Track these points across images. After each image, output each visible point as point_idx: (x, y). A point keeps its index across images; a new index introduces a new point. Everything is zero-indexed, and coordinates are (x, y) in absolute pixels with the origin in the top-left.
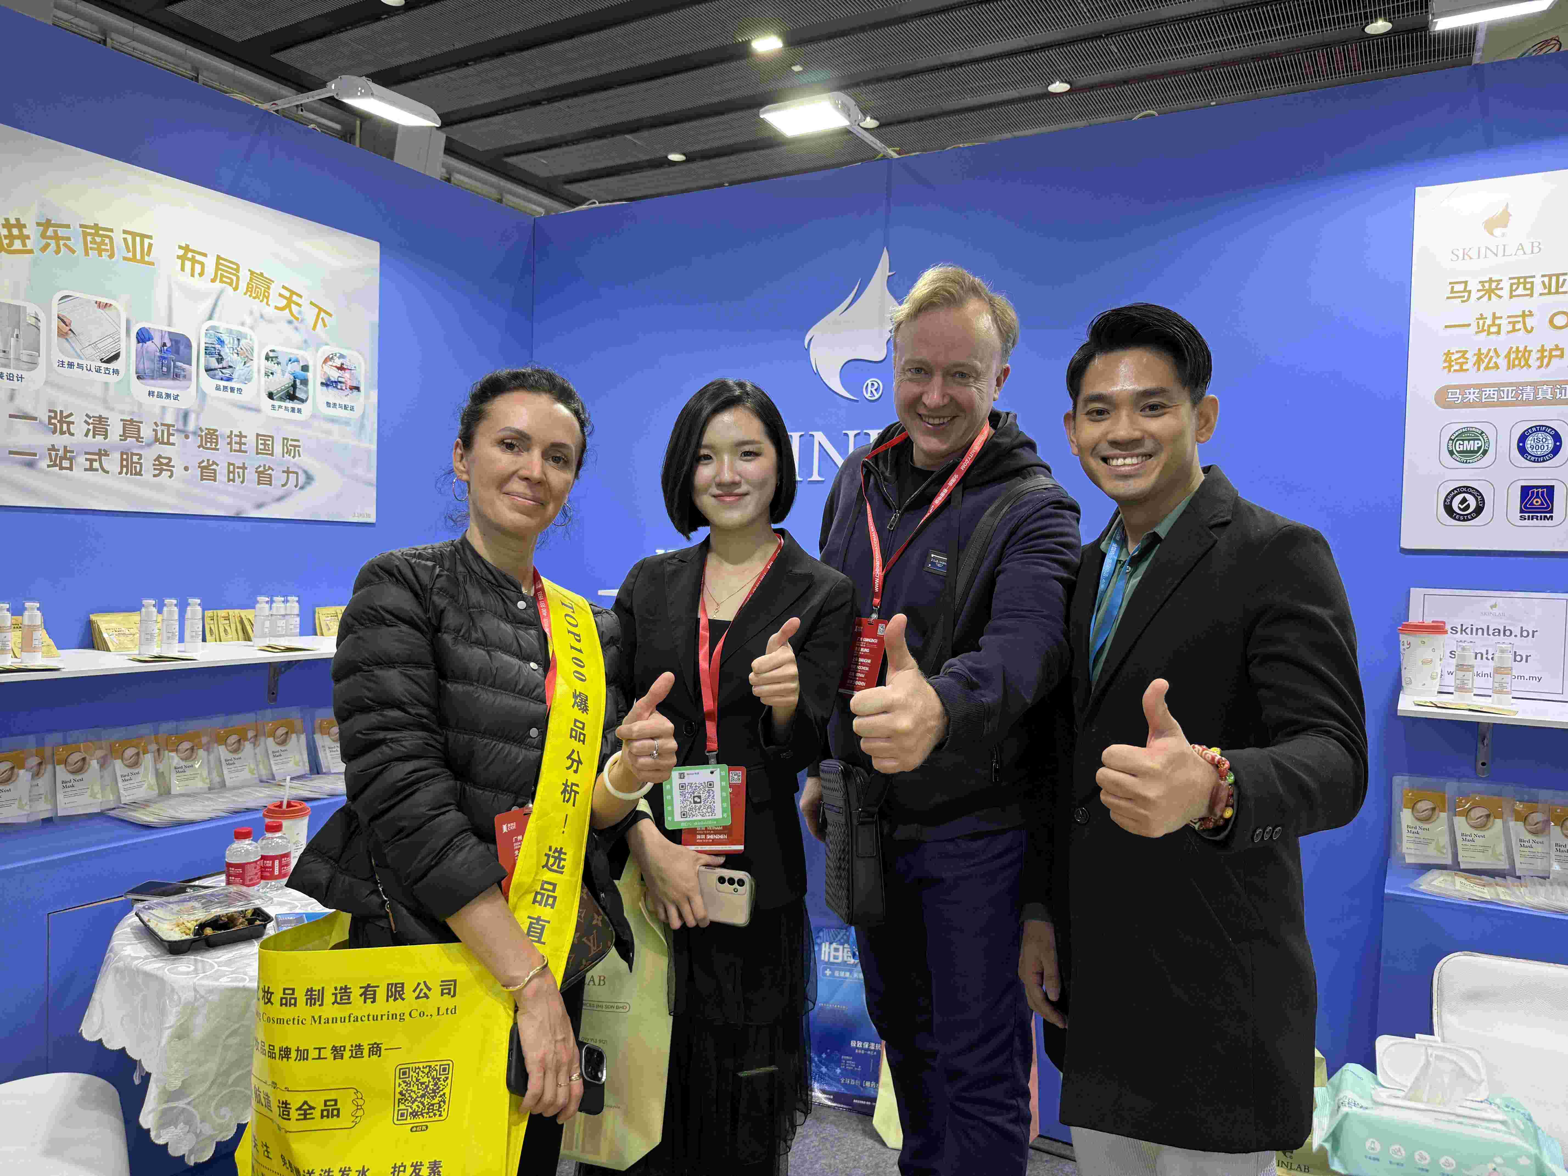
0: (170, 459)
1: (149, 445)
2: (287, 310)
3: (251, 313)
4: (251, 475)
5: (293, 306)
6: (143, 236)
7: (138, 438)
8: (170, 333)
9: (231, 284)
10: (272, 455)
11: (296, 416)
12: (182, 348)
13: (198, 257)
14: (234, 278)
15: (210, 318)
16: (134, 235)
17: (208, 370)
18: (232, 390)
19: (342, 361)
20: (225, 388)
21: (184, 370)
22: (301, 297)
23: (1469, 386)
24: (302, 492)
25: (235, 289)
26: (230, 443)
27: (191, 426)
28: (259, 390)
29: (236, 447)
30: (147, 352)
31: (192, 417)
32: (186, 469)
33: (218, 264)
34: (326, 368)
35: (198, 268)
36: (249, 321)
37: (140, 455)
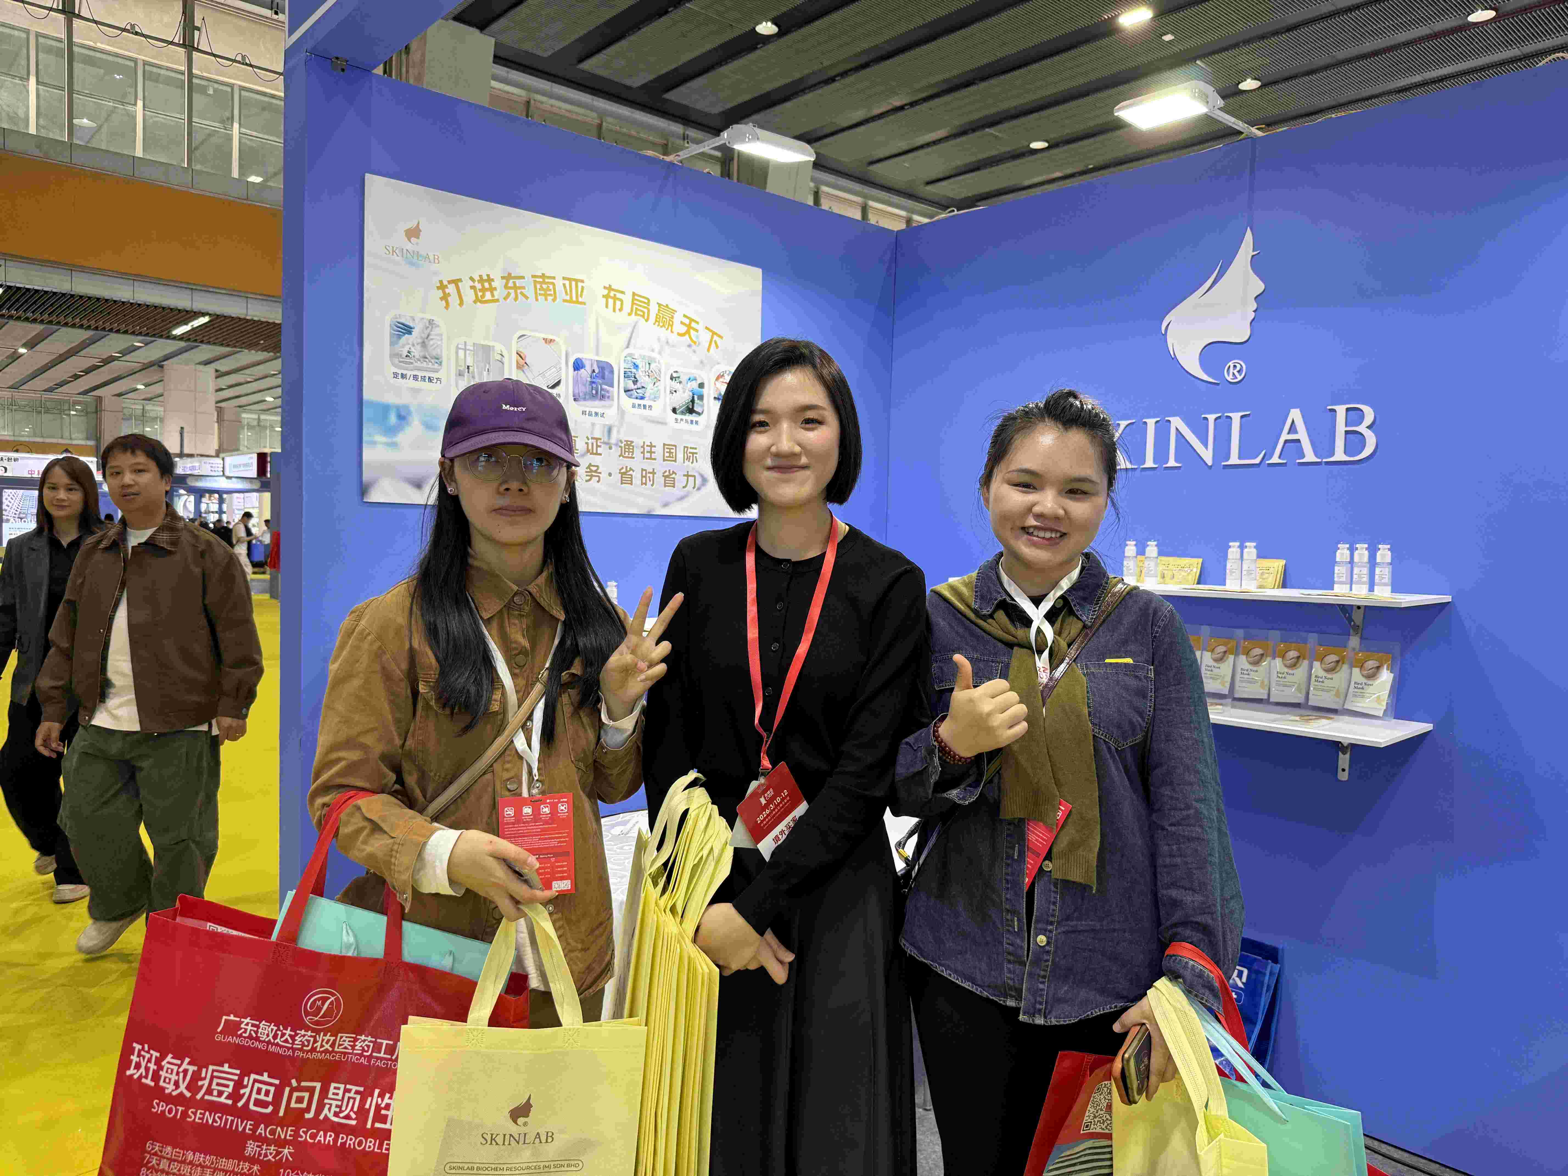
0: (597, 466)
2: (687, 336)
3: (659, 339)
4: (659, 479)
5: (692, 331)
6: (577, 281)
8: (597, 361)
9: (643, 316)
10: (675, 461)
11: (694, 427)
12: (607, 373)
13: (619, 295)
14: (646, 311)
15: (628, 346)
16: (571, 280)
17: (626, 391)
18: (645, 406)
20: (639, 405)
21: (608, 392)
22: (697, 323)
24: (699, 494)
25: (647, 320)
26: (643, 453)
27: (614, 439)
28: (665, 406)
29: (647, 455)
30: (580, 378)
31: (615, 433)
32: (610, 475)
33: (633, 299)
34: (718, 384)
35: (618, 303)
36: (657, 347)
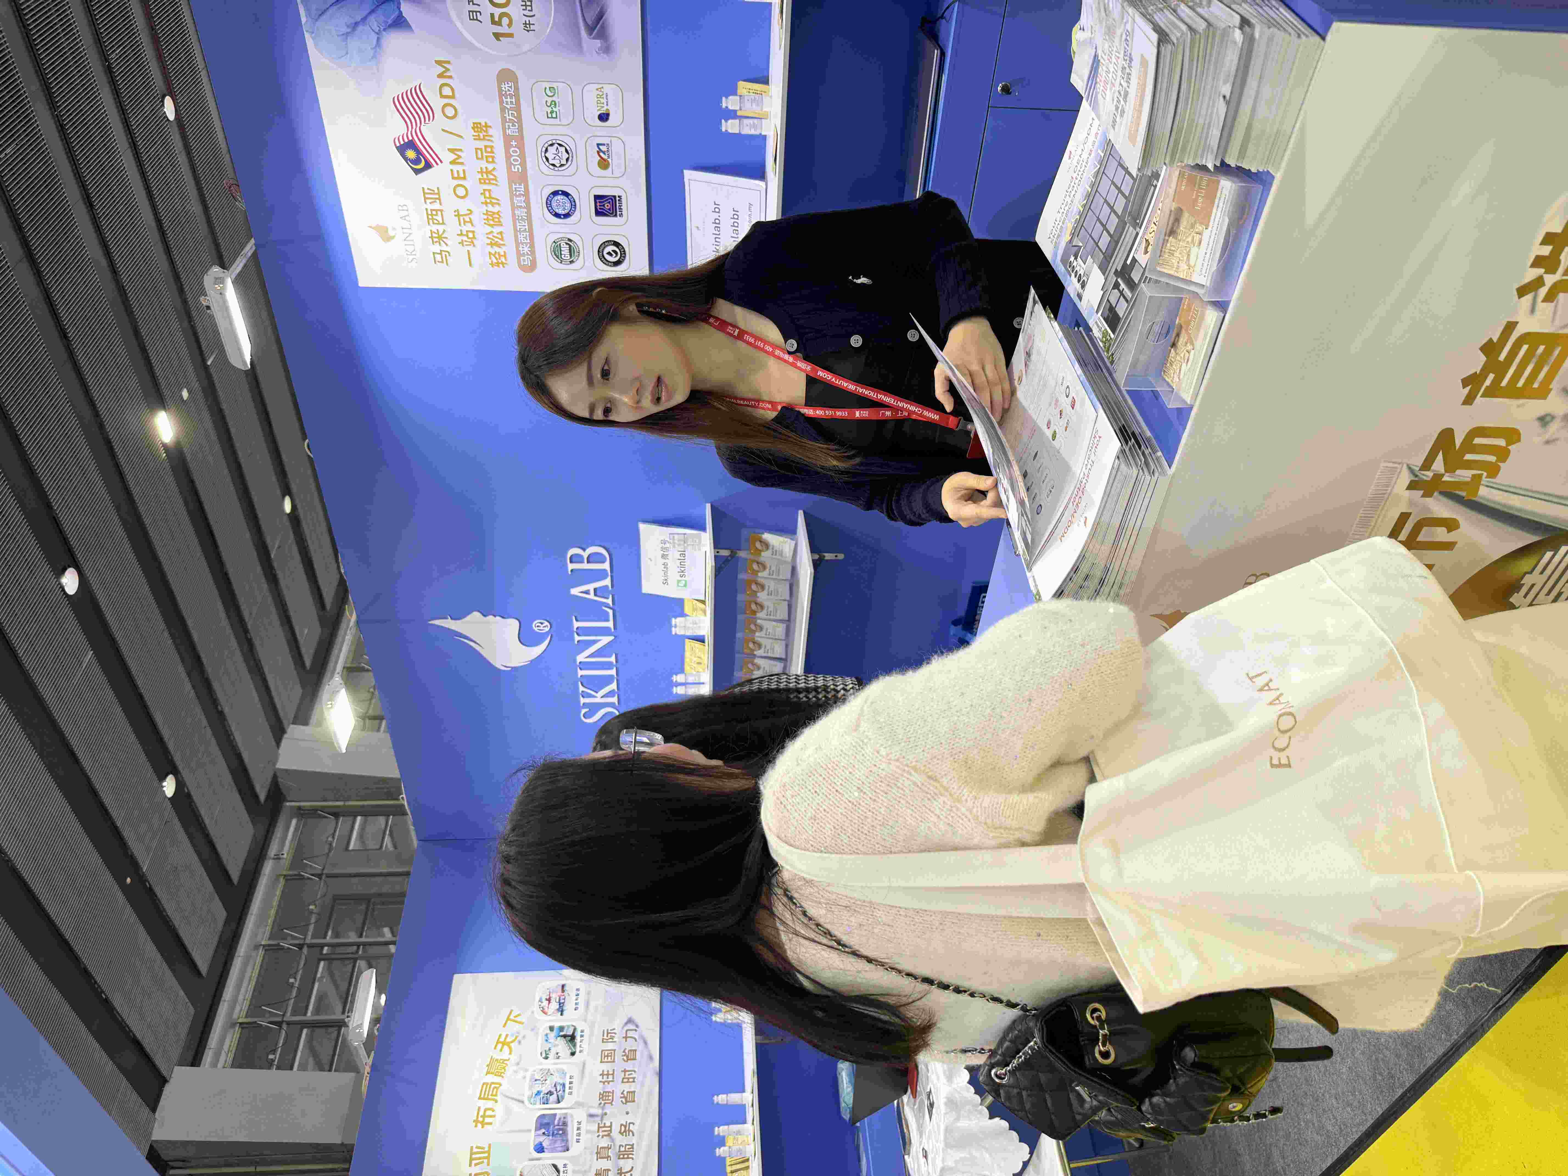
0: (622, 1125)
1: (613, 1140)
2: (511, 1044)
4: (629, 1066)
6: (472, 1154)
7: (609, 1148)
8: (536, 1130)
9: (497, 1088)
10: (614, 1050)
11: (586, 1034)
12: (545, 1121)
13: (481, 1113)
14: (493, 1086)
15: (523, 1102)
16: (471, 1160)
17: (559, 1102)
18: (571, 1083)
19: (544, 1000)
20: (570, 1088)
21: (560, 1119)
22: (500, 1035)
23: (518, 252)
24: (639, 1025)
25: (501, 1085)
26: (609, 1082)
27: (599, 1112)
28: (570, 1063)
29: (610, 1078)
30: (550, 1145)
31: (593, 1111)
32: (627, 1113)
33: (484, 1099)
34: (550, 1011)
35: (489, 1113)
36: (522, 1074)
37: (620, 1146)
